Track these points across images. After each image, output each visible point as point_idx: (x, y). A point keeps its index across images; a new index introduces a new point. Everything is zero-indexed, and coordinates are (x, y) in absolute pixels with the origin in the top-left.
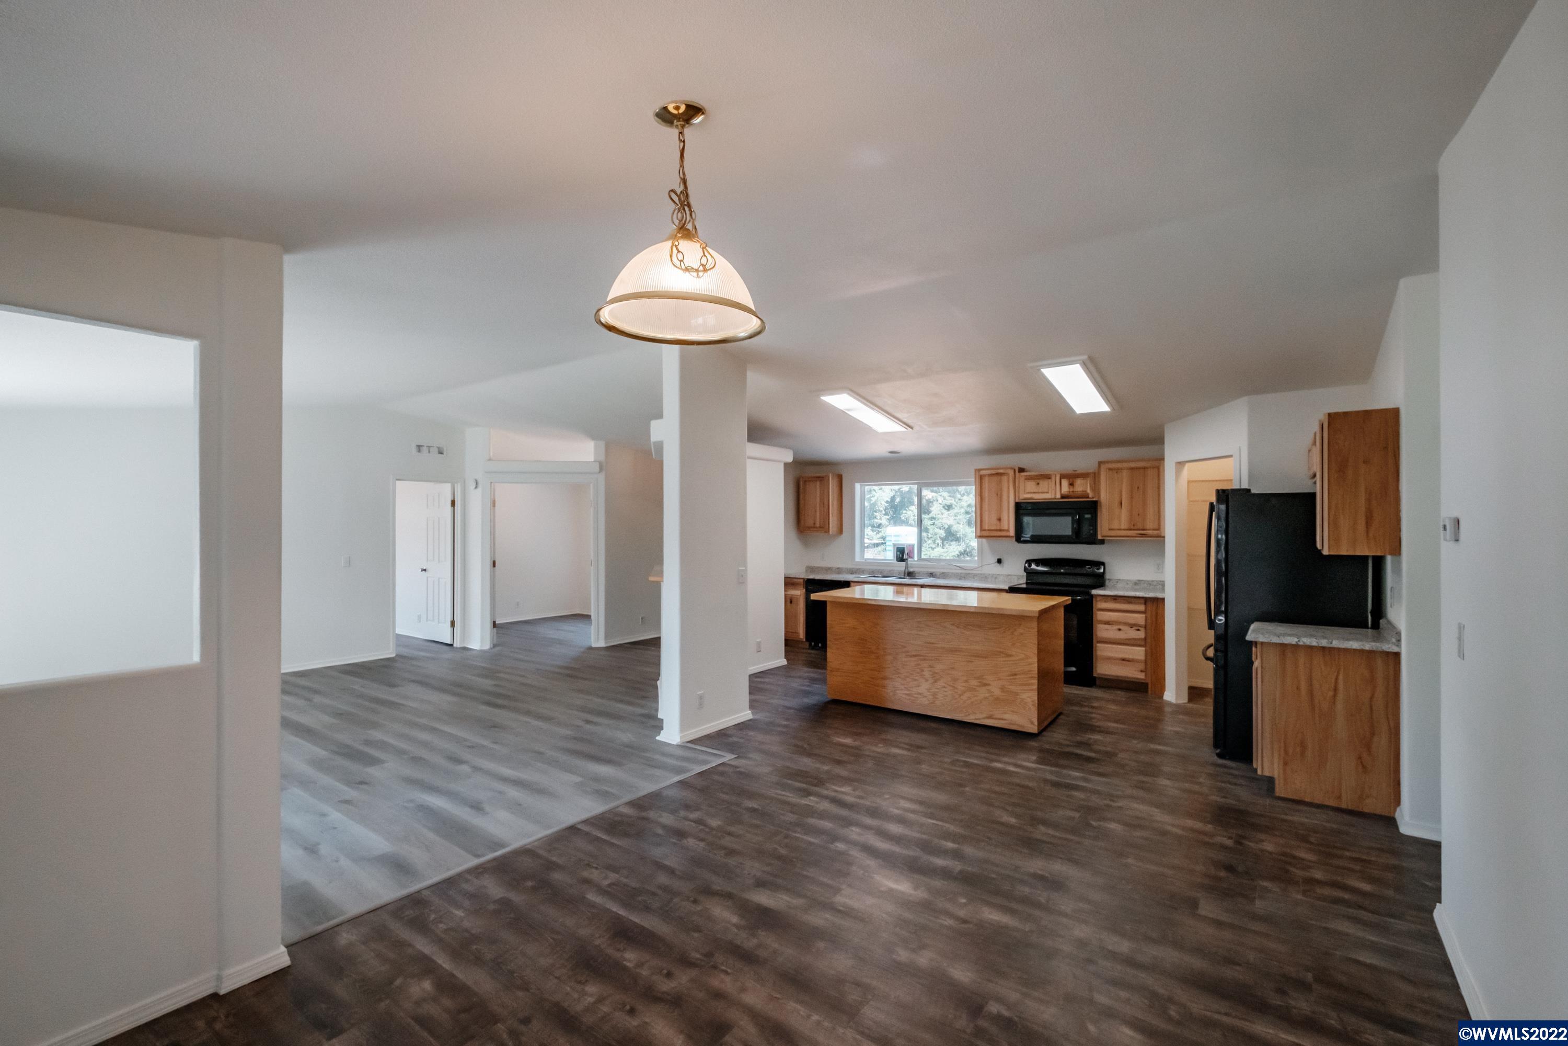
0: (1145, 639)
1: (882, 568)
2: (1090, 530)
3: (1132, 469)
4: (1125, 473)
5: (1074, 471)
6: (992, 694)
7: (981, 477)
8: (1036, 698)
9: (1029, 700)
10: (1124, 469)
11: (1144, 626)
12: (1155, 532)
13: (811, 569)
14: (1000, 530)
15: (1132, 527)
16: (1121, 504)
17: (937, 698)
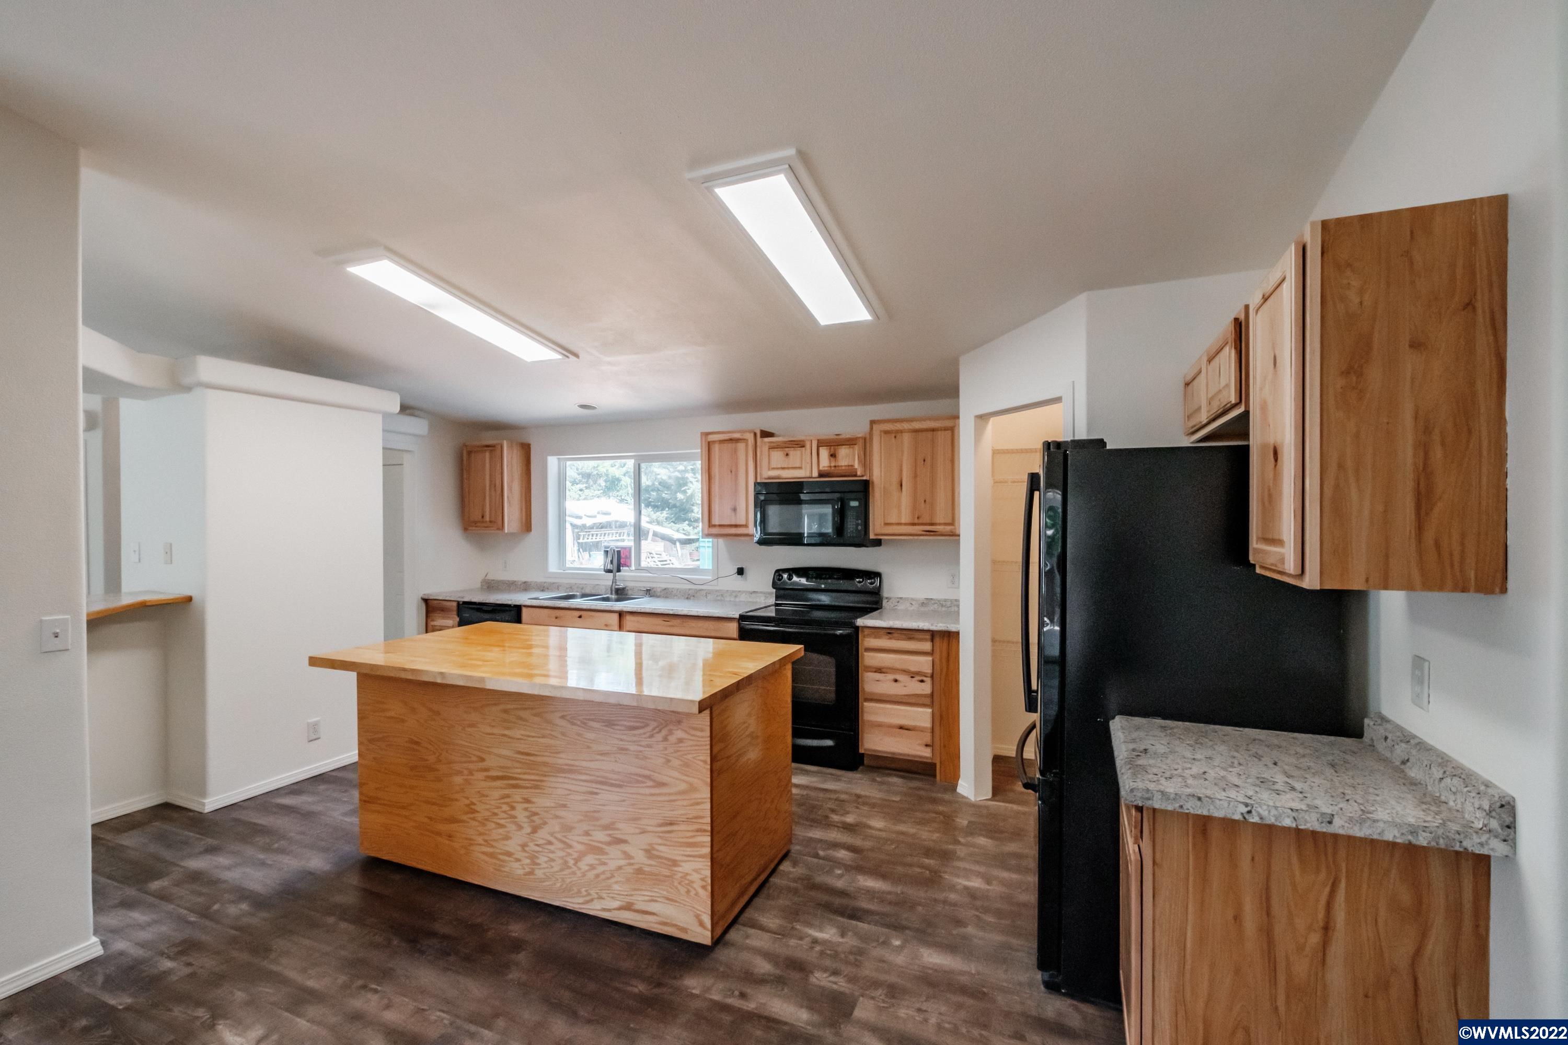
0: (932, 695)
1: (584, 582)
2: (857, 525)
3: (916, 431)
4: (906, 438)
5: (837, 435)
6: (632, 861)
7: (709, 445)
8: (708, 873)
9: (695, 877)
10: (905, 432)
11: (929, 675)
12: (948, 528)
13: (490, 585)
14: (736, 526)
15: (916, 521)
16: (901, 485)
17: (539, 864)
